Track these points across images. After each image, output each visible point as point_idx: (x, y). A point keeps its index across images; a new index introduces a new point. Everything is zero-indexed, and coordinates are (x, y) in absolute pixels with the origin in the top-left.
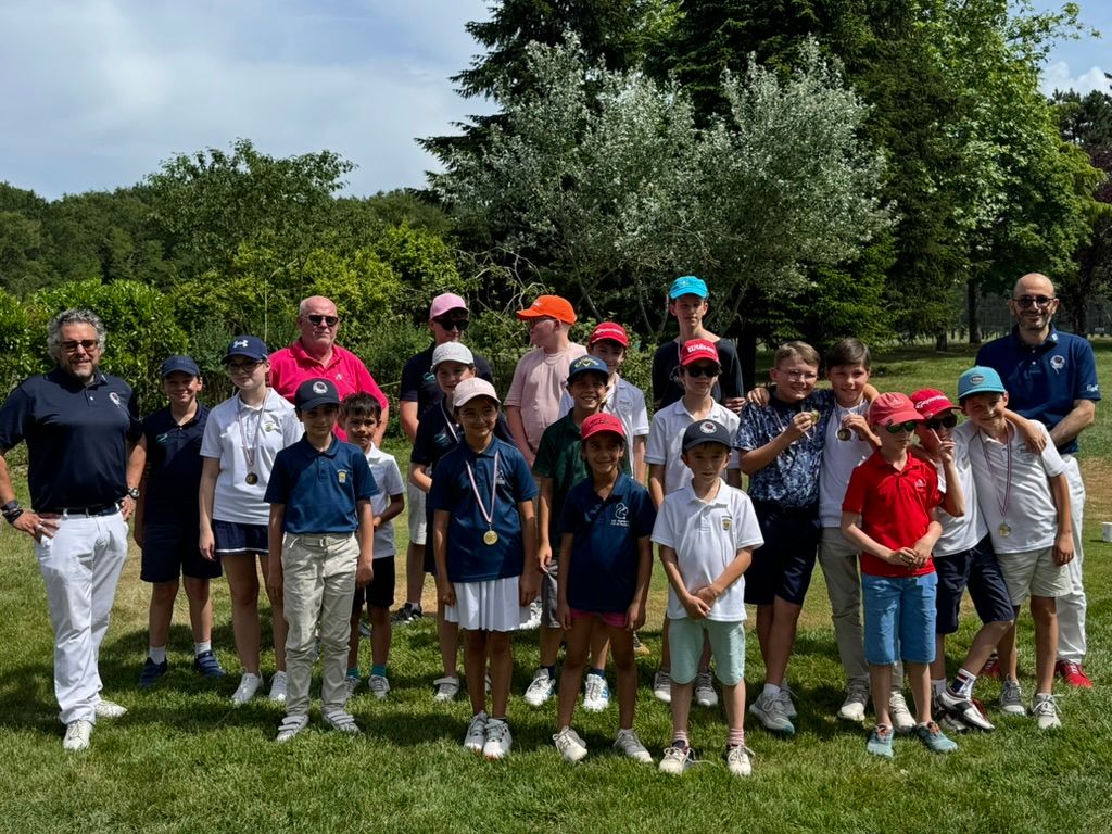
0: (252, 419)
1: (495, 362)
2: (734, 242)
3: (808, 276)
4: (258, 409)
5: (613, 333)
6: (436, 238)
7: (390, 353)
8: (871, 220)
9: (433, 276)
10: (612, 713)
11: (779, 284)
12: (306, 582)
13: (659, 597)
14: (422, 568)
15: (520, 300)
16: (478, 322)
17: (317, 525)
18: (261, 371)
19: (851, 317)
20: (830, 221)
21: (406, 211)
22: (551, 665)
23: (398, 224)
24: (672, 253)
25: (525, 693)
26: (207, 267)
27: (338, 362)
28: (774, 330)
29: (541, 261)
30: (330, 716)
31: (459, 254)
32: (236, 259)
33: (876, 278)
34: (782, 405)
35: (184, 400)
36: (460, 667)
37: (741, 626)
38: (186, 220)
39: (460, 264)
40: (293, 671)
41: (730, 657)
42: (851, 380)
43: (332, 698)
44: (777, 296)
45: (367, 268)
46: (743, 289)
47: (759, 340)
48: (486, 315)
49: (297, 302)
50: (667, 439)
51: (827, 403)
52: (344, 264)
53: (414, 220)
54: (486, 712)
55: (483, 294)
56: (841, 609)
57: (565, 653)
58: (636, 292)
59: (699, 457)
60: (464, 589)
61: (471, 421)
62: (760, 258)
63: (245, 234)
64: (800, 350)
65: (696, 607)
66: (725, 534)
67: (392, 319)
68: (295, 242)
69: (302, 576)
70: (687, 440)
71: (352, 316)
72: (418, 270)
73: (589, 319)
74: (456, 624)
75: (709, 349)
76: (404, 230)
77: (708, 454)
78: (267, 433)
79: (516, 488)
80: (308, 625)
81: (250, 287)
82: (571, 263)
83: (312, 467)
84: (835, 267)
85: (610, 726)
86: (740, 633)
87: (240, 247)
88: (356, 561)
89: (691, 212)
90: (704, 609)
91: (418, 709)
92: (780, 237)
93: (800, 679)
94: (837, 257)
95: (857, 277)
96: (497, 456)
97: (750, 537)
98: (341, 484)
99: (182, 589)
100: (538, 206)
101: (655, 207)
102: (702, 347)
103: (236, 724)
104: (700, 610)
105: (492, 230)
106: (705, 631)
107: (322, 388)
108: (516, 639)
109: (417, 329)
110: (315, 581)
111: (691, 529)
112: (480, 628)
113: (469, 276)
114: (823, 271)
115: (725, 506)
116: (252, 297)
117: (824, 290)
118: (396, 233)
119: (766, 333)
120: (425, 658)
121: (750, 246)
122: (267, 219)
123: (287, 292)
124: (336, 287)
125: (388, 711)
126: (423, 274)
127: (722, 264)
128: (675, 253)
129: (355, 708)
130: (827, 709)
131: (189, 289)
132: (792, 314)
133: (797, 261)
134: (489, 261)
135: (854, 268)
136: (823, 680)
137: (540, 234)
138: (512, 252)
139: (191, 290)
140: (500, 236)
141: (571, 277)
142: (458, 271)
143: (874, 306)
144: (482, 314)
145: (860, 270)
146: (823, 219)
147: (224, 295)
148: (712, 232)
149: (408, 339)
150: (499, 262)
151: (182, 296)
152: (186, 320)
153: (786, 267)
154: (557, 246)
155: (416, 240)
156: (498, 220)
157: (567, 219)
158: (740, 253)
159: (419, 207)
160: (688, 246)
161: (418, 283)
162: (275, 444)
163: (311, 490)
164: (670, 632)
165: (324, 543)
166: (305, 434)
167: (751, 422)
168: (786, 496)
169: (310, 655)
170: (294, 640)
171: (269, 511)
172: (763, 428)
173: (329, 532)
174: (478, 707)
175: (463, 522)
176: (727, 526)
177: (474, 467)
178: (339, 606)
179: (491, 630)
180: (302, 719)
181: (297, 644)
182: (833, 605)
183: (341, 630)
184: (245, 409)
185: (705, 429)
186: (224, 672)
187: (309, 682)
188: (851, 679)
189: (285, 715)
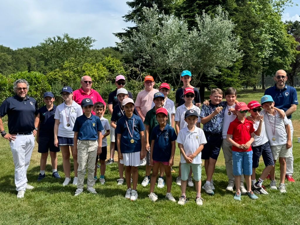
0: (68, 109)
1: (134, 94)
2: (199, 61)
3: (219, 71)
4: (70, 106)
5: (166, 86)
6: (118, 60)
7: (106, 91)
8: (236, 55)
9: (117, 70)
10: (165, 188)
11: (211, 73)
12: (84, 153)
13: (178, 157)
14: (114, 150)
15: (141, 77)
16: (129, 83)
17: (87, 138)
18: (71, 96)
19: (230, 82)
20: (225, 56)
21: (110, 53)
22: (148, 175)
23: (108, 56)
24: (182, 64)
25: (141, 183)
26: (56, 68)
27: (92, 93)
28: (210, 85)
29: (147, 66)
30: (89, 189)
31: (124, 64)
32: (64, 66)
33: (237, 71)
34: (213, 105)
35: (50, 104)
36: (124, 176)
37: (200, 165)
38: (50, 55)
39: (124, 67)
40: (80, 177)
41: (197, 173)
42: (231, 99)
43: (90, 184)
44: (210, 76)
45: (99, 68)
46: (201, 74)
47: (205, 88)
48: (132, 81)
49: (81, 78)
50: (180, 114)
51: (225, 105)
52: (93, 67)
53: (112, 55)
54: (131, 188)
55: (131, 75)
56: (227, 161)
58: (172, 75)
59: (190, 119)
60: (125, 155)
61: (127, 109)
62: (206, 66)
63: (66, 59)
65: (189, 160)
66: (197, 140)
67: (106, 82)
68: (80, 61)
70: (186, 115)
71: (95, 81)
72: (113, 69)
73: (159, 82)
74: (123, 164)
75: (192, 90)
76: (110, 58)
77: (192, 118)
78: (72, 113)
79: (139, 128)
80: (84, 164)
81: (68, 73)
82: (155, 67)
83: (86, 122)
84: (226, 68)
85: (164, 192)
86: (200, 167)
87: (65, 63)
88: (97, 148)
89: (187, 53)
90: (191, 161)
91: (113, 187)
92: (211, 60)
93: (216, 179)
94: (227, 65)
95: (232, 71)
96: (134, 119)
97: (203, 141)
98: (93, 127)
99: (49, 155)
100: (146, 51)
101: (177, 52)
102: (190, 89)
103: (64, 191)
104: (190, 161)
105: (133, 58)
106: (191, 167)
107: (88, 101)
109: (113, 85)
110: (86, 153)
112: (129, 166)
113: (127, 70)
114: (223, 69)
115: (196, 133)
116: (68, 76)
117: (223, 75)
118: (107, 59)
119: (207, 86)
120: (115, 174)
121: (203, 63)
122: (72, 55)
123: (78, 75)
124: (91, 73)
125: (105, 188)
126: (115, 70)
127: (195, 67)
128: (183, 64)
129: (96, 187)
130: (223, 188)
131: (51, 74)
132: (214, 81)
133: (216, 66)
134: (132, 66)
135: (231, 68)
136: (222, 180)
137: (146, 59)
138: (139, 64)
139: (52, 74)
140: (135, 60)
141: (155, 71)
142: (124, 69)
143: (237, 79)
144: (130, 81)
145: (233, 69)
146: (223, 55)
147: (61, 76)
148: (193, 59)
149: (110, 88)
150: (135, 67)
151: (50, 76)
152: (51, 82)
153: (213, 68)
154: (151, 63)
155: (113, 61)
156: (135, 55)
157: (154, 55)
158: (200, 64)
159: (114, 52)
160: (186, 62)
161: (113, 72)
162: (75, 116)
163: (85, 128)
164: (181, 167)
165: (89, 143)
166: (84, 113)
167: (204, 110)
168: (213, 130)
169: (84, 173)
170: (80, 168)
171: (74, 134)
172: (208, 111)
173: (90, 140)
174: (129, 187)
175: (125, 137)
176: (197, 138)
177: (128, 122)
178: (92, 160)
179: (132, 166)
180: (81, 190)
181: (81, 170)
182: (225, 160)
183: (93, 166)
184: (66, 106)
185: (191, 112)
186: (60, 177)
187: (84, 180)
188: (230, 180)
189: (77, 189)
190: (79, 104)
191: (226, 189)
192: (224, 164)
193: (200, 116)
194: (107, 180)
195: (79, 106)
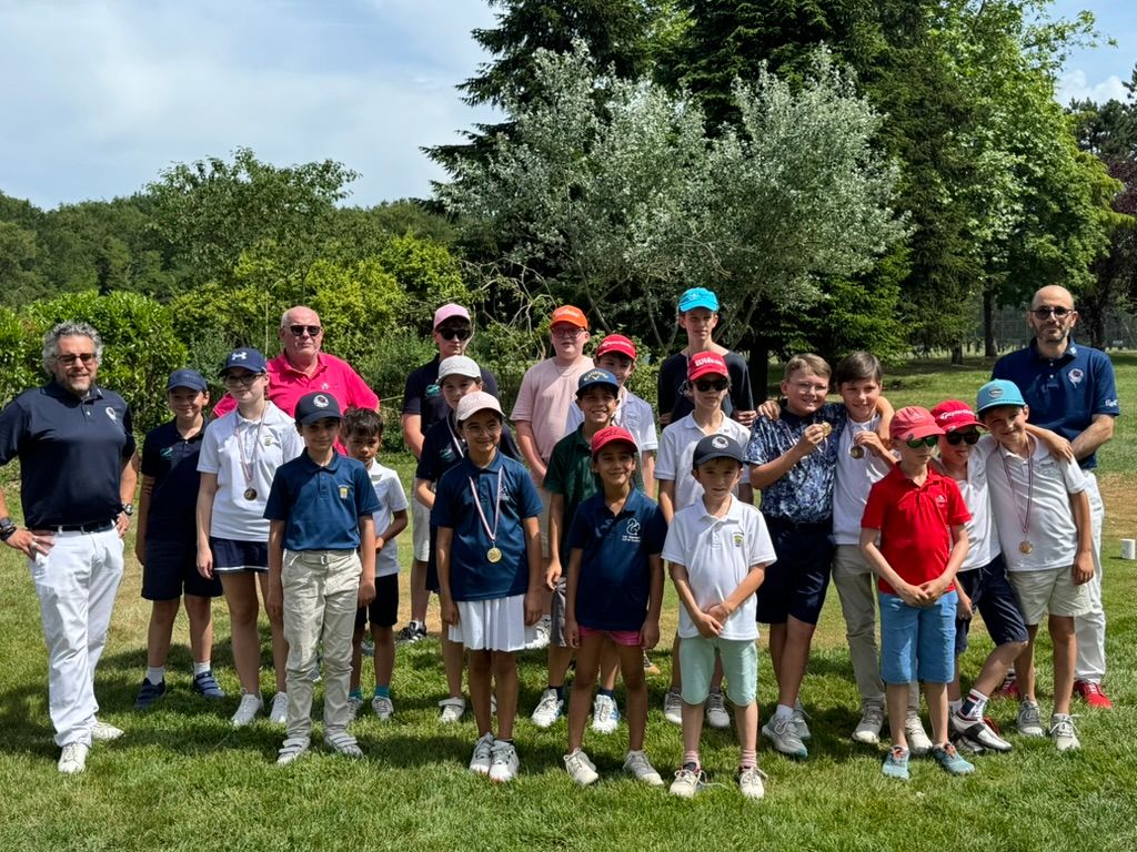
0: (251, 433)
1: (502, 375)
2: (746, 253)
3: (821, 288)
4: (257, 423)
5: (621, 346)
6: (441, 249)
7: (394, 366)
8: (885, 231)
9: (439, 287)
10: (622, 735)
11: (792, 295)
12: (307, 601)
13: (670, 616)
14: (426, 587)
15: (527, 312)
16: (485, 334)
17: (318, 542)
19: (864, 330)
20: (843, 232)
21: (411, 221)
22: (559, 685)
23: (402, 234)
24: (682, 264)
25: (532, 714)
26: (207, 279)
27: (323, 370)
28: (787, 342)
29: (548, 272)
30: (331, 738)
31: (465, 265)
32: (236, 270)
33: (889, 289)
34: (793, 418)
35: (189, 415)
36: (465, 688)
37: (753, 645)
38: (185, 231)
39: (465, 275)
40: (294, 692)
41: (742, 677)
43: (334, 719)
44: (789, 308)
45: (371, 279)
46: (755, 301)
47: (771, 353)
48: (493, 327)
50: (677, 453)
51: (839, 418)
52: (347, 275)
53: (419, 230)
54: (492, 733)
55: (489, 306)
56: (856, 628)
57: (573, 673)
58: (645, 304)
59: (711, 473)
60: (468, 608)
61: (475, 435)
62: (772, 270)
63: (246, 245)
64: (810, 361)
65: (708, 626)
66: (738, 551)
67: (396, 331)
68: (297, 253)
69: (303, 594)
70: (698, 455)
71: (355, 328)
72: (423, 281)
73: (598, 331)
74: (461, 644)
75: (718, 362)
76: (409, 241)
77: (719, 469)
78: (265, 447)
79: (520, 504)
80: (309, 644)
81: (250, 299)
82: (579, 274)
83: (313, 482)
84: (848, 279)
85: (619, 748)
86: (753, 652)
87: (241, 258)
88: (358, 579)
89: (702, 222)
90: (717, 627)
91: (422, 731)
92: (792, 248)
93: (814, 700)
94: (851, 268)
95: (871, 290)
96: (501, 471)
97: (762, 553)
98: (342, 500)
99: (182, 607)
100: (545, 216)
101: (665, 218)
102: (709, 361)
103: (236, 747)
104: (712, 628)
105: (498, 239)
106: (717, 650)
107: (324, 401)
109: (422, 341)
110: (316, 599)
111: (702, 546)
112: (485, 648)
113: (475, 287)
114: (836, 282)
115: (736, 522)
116: (253, 309)
117: (837, 303)
118: (401, 243)
119: (778, 346)
120: (429, 679)
121: (762, 258)
122: (268, 229)
124: (339, 299)
125: (392, 733)
126: (428, 286)
127: (733, 275)
128: (685, 265)
129: (358, 730)
130: (841, 730)
131: (188, 301)
132: (805, 326)
133: (810, 272)
134: (495, 272)
135: (867, 280)
136: (837, 700)
137: (548, 244)
138: (519, 263)
139: (191, 302)
140: (507, 246)
141: (579, 289)
142: (464, 282)
143: (890, 320)
144: (488, 326)
145: (873, 281)
146: (836, 230)
147: (225, 307)
148: (723, 243)
149: (412, 352)
150: (506, 273)
151: (181, 307)
152: (186, 332)
153: (799, 278)
154: (565, 257)
155: (421, 251)
156: (505, 230)
157: (575, 230)
158: (751, 264)
159: (424, 217)
160: (698, 258)
161: (423, 294)
163: (312, 504)
164: (681, 651)
165: (325, 560)
166: (306, 448)
167: (761, 436)
168: (798, 512)
169: (312, 675)
170: (294, 660)
171: (269, 527)
172: (774, 441)
173: (330, 549)
174: (484, 729)
175: (466, 540)
176: (739, 542)
177: (477, 483)
178: (341, 625)
179: (495, 649)
180: (303, 741)
181: (298, 663)
182: (848, 624)
183: (343, 650)
184: (244, 423)
185: (717, 444)
186: (223, 694)
187: (310, 703)
188: (866, 700)
189: (286, 737)
191: (853, 734)
192: (843, 640)
195: (290, 422)
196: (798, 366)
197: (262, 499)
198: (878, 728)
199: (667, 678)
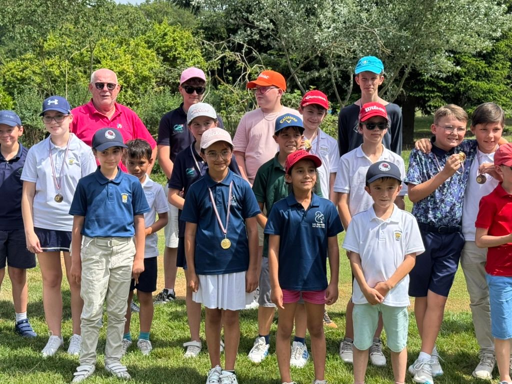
0: (60, 156)
1: (228, 121)
2: (401, 37)
3: (454, 62)
4: (64, 149)
5: (318, 100)
6: (187, 32)
7: (154, 113)
8: (501, 21)
9: (185, 59)
10: (310, 369)
11: (433, 67)
12: (97, 272)
13: (344, 288)
14: (176, 265)
15: (246, 77)
16: (217, 92)
17: (106, 232)
19: (484, 93)
20: (471, 22)
21: (167, 13)
22: (266, 334)
23: (160, 22)
24: (356, 44)
25: (248, 354)
26: (26, 50)
27: (119, 115)
28: (429, 101)
29: (262, 49)
30: (110, 366)
31: (203, 44)
32: (46, 45)
33: (503, 64)
34: (440, 152)
35: (8, 143)
36: (202, 335)
37: (406, 310)
38: (10, 16)
39: (204, 50)
40: (86, 334)
41: (397, 332)
42: (492, 135)
43: (112, 353)
44: (431, 76)
45: (138, 53)
46: (407, 71)
47: (417, 109)
48: (222, 87)
52: (122, 50)
53: (172, 20)
54: (220, 366)
55: (220, 72)
56: (477, 300)
58: (329, 73)
59: (379, 188)
60: (206, 280)
62: (419, 49)
63: (53, 27)
64: (453, 110)
65: (374, 297)
66: (398, 243)
67: (155, 90)
68: (88, 33)
69: (94, 267)
70: (369, 176)
71: (127, 87)
72: (175, 55)
73: (296, 91)
74: (200, 304)
76: (165, 27)
77: (385, 186)
78: (69, 166)
79: (243, 209)
80: (98, 301)
81: (57, 66)
82: (283, 51)
83: (105, 191)
84: (474, 56)
85: (309, 378)
86: (405, 315)
87: (49, 37)
88: (133, 258)
89: (370, 15)
90: (380, 298)
91: (172, 363)
92: (434, 34)
93: (445, 348)
94: (476, 48)
95: (489, 64)
96: (231, 185)
97: (414, 246)
98: (123, 203)
100: (260, 9)
101: (345, 11)
103: (44, 371)
104: (377, 298)
105: (227, 25)
106: (380, 313)
107: (112, 135)
108: (242, 316)
109: (173, 96)
110: (104, 271)
112: (218, 308)
113: (210, 58)
114: (464, 58)
115: (397, 223)
116: (57, 73)
117: (465, 73)
118: (159, 28)
119: (422, 103)
120: (178, 328)
121: (412, 40)
122: (68, 16)
123: (82, 69)
124: (116, 66)
125: (151, 364)
126: (178, 58)
127: (392, 52)
128: (358, 44)
129: (128, 362)
130: (465, 370)
131: (13, 67)
132: (441, 89)
133: (446, 51)
134: (225, 48)
135: (487, 57)
136: (462, 349)
137: (261, 30)
138: (242, 43)
139: (15, 67)
140: (234, 31)
141: (283, 62)
142: (203, 56)
143: (502, 86)
144: (219, 86)
145: (491, 58)
146: (466, 20)
147: (38, 71)
148: (385, 29)
149: (166, 104)
150: (233, 49)
151: (8, 71)
152: (11, 88)
153: (438, 55)
154: (274, 39)
155: (173, 34)
156: (232, 19)
157: (281, 19)
158: (405, 45)
159: (176, 11)
160: (368, 40)
161: (174, 64)
162: (76, 174)
163: (103, 207)
164: (354, 313)
165: (111, 244)
166: (99, 167)
167: (418, 164)
168: (440, 220)
169: (97, 323)
170: (87, 312)
171: (73, 221)
172: (427, 168)
173: (114, 237)
174: (215, 362)
175: (206, 232)
176: (398, 238)
177: (215, 192)
178: (120, 290)
179: (225, 309)
180: (91, 368)
181: (89, 314)
182: (469, 298)
184: (55, 148)
185: (382, 168)
186: (36, 335)
187: (97, 342)
188: (484, 349)
189: (79, 365)
190: (88, 143)
191: (473, 373)
192: (467, 308)
193: (407, 181)
194: (155, 343)
195: (88, 149)
196: (445, 114)
197: (68, 201)
198: (491, 369)
199: (343, 331)
